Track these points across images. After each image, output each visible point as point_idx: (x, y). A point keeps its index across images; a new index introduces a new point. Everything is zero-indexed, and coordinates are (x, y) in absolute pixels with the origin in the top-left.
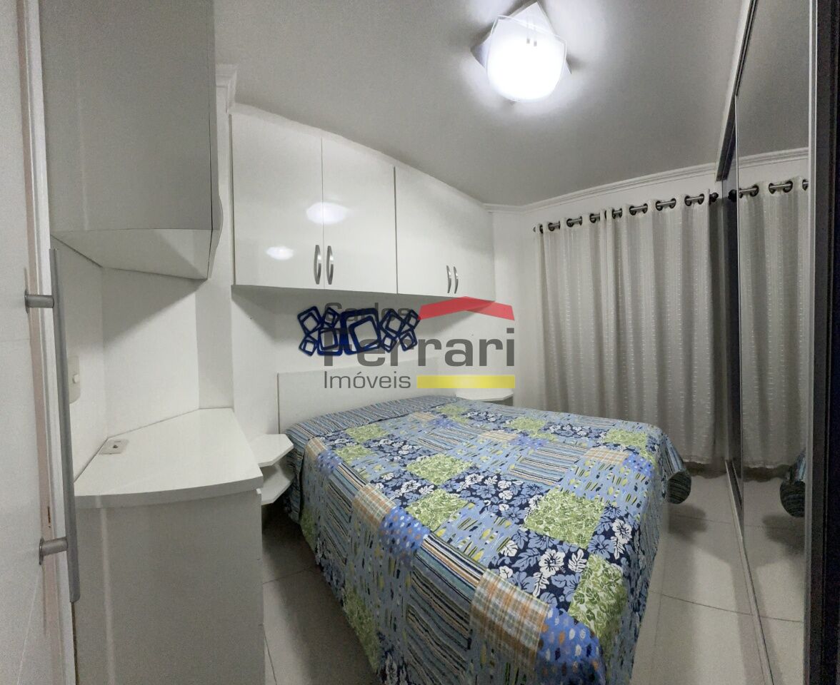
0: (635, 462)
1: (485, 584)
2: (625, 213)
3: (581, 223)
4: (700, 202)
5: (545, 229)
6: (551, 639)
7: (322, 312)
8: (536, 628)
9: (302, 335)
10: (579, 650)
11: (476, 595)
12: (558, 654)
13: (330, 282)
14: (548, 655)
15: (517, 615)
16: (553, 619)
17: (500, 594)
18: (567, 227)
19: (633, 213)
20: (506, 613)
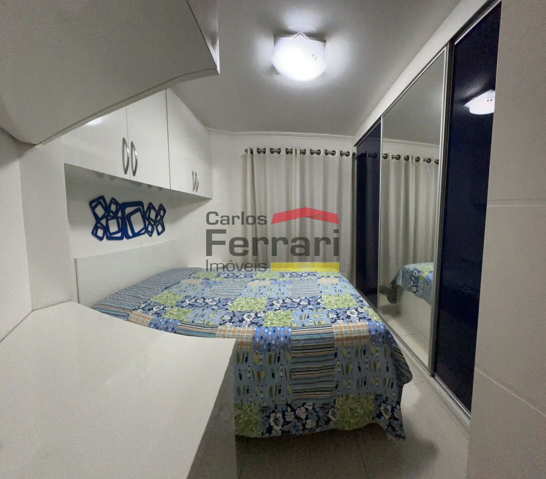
1: (336, 328)
2: (308, 152)
3: (279, 153)
4: (347, 155)
5: (255, 152)
6: (372, 328)
7: (108, 201)
8: (365, 329)
9: (93, 222)
10: (382, 327)
11: (335, 333)
12: (376, 331)
13: (134, 173)
14: (373, 333)
15: (357, 329)
16: (369, 324)
17: (345, 327)
18: (270, 154)
19: (312, 153)
20: (351, 331)
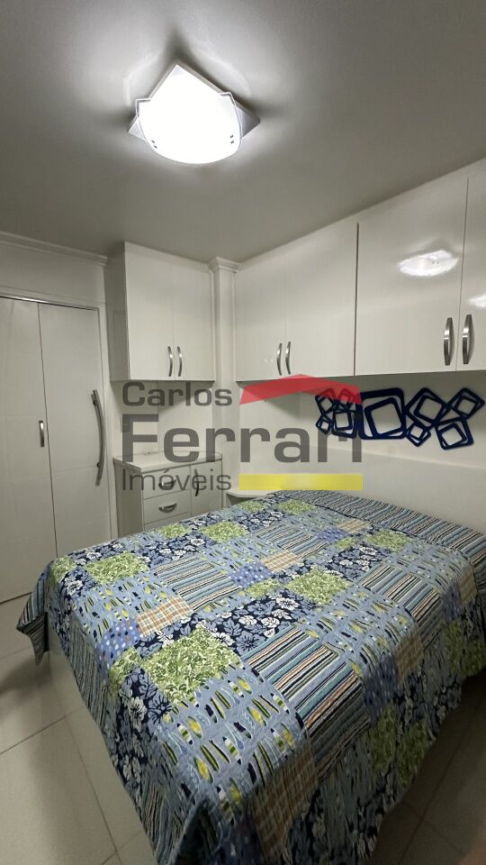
0: (126, 633)
9: (318, 414)
